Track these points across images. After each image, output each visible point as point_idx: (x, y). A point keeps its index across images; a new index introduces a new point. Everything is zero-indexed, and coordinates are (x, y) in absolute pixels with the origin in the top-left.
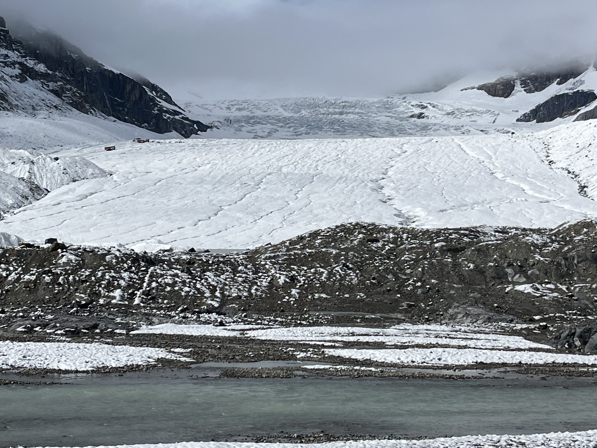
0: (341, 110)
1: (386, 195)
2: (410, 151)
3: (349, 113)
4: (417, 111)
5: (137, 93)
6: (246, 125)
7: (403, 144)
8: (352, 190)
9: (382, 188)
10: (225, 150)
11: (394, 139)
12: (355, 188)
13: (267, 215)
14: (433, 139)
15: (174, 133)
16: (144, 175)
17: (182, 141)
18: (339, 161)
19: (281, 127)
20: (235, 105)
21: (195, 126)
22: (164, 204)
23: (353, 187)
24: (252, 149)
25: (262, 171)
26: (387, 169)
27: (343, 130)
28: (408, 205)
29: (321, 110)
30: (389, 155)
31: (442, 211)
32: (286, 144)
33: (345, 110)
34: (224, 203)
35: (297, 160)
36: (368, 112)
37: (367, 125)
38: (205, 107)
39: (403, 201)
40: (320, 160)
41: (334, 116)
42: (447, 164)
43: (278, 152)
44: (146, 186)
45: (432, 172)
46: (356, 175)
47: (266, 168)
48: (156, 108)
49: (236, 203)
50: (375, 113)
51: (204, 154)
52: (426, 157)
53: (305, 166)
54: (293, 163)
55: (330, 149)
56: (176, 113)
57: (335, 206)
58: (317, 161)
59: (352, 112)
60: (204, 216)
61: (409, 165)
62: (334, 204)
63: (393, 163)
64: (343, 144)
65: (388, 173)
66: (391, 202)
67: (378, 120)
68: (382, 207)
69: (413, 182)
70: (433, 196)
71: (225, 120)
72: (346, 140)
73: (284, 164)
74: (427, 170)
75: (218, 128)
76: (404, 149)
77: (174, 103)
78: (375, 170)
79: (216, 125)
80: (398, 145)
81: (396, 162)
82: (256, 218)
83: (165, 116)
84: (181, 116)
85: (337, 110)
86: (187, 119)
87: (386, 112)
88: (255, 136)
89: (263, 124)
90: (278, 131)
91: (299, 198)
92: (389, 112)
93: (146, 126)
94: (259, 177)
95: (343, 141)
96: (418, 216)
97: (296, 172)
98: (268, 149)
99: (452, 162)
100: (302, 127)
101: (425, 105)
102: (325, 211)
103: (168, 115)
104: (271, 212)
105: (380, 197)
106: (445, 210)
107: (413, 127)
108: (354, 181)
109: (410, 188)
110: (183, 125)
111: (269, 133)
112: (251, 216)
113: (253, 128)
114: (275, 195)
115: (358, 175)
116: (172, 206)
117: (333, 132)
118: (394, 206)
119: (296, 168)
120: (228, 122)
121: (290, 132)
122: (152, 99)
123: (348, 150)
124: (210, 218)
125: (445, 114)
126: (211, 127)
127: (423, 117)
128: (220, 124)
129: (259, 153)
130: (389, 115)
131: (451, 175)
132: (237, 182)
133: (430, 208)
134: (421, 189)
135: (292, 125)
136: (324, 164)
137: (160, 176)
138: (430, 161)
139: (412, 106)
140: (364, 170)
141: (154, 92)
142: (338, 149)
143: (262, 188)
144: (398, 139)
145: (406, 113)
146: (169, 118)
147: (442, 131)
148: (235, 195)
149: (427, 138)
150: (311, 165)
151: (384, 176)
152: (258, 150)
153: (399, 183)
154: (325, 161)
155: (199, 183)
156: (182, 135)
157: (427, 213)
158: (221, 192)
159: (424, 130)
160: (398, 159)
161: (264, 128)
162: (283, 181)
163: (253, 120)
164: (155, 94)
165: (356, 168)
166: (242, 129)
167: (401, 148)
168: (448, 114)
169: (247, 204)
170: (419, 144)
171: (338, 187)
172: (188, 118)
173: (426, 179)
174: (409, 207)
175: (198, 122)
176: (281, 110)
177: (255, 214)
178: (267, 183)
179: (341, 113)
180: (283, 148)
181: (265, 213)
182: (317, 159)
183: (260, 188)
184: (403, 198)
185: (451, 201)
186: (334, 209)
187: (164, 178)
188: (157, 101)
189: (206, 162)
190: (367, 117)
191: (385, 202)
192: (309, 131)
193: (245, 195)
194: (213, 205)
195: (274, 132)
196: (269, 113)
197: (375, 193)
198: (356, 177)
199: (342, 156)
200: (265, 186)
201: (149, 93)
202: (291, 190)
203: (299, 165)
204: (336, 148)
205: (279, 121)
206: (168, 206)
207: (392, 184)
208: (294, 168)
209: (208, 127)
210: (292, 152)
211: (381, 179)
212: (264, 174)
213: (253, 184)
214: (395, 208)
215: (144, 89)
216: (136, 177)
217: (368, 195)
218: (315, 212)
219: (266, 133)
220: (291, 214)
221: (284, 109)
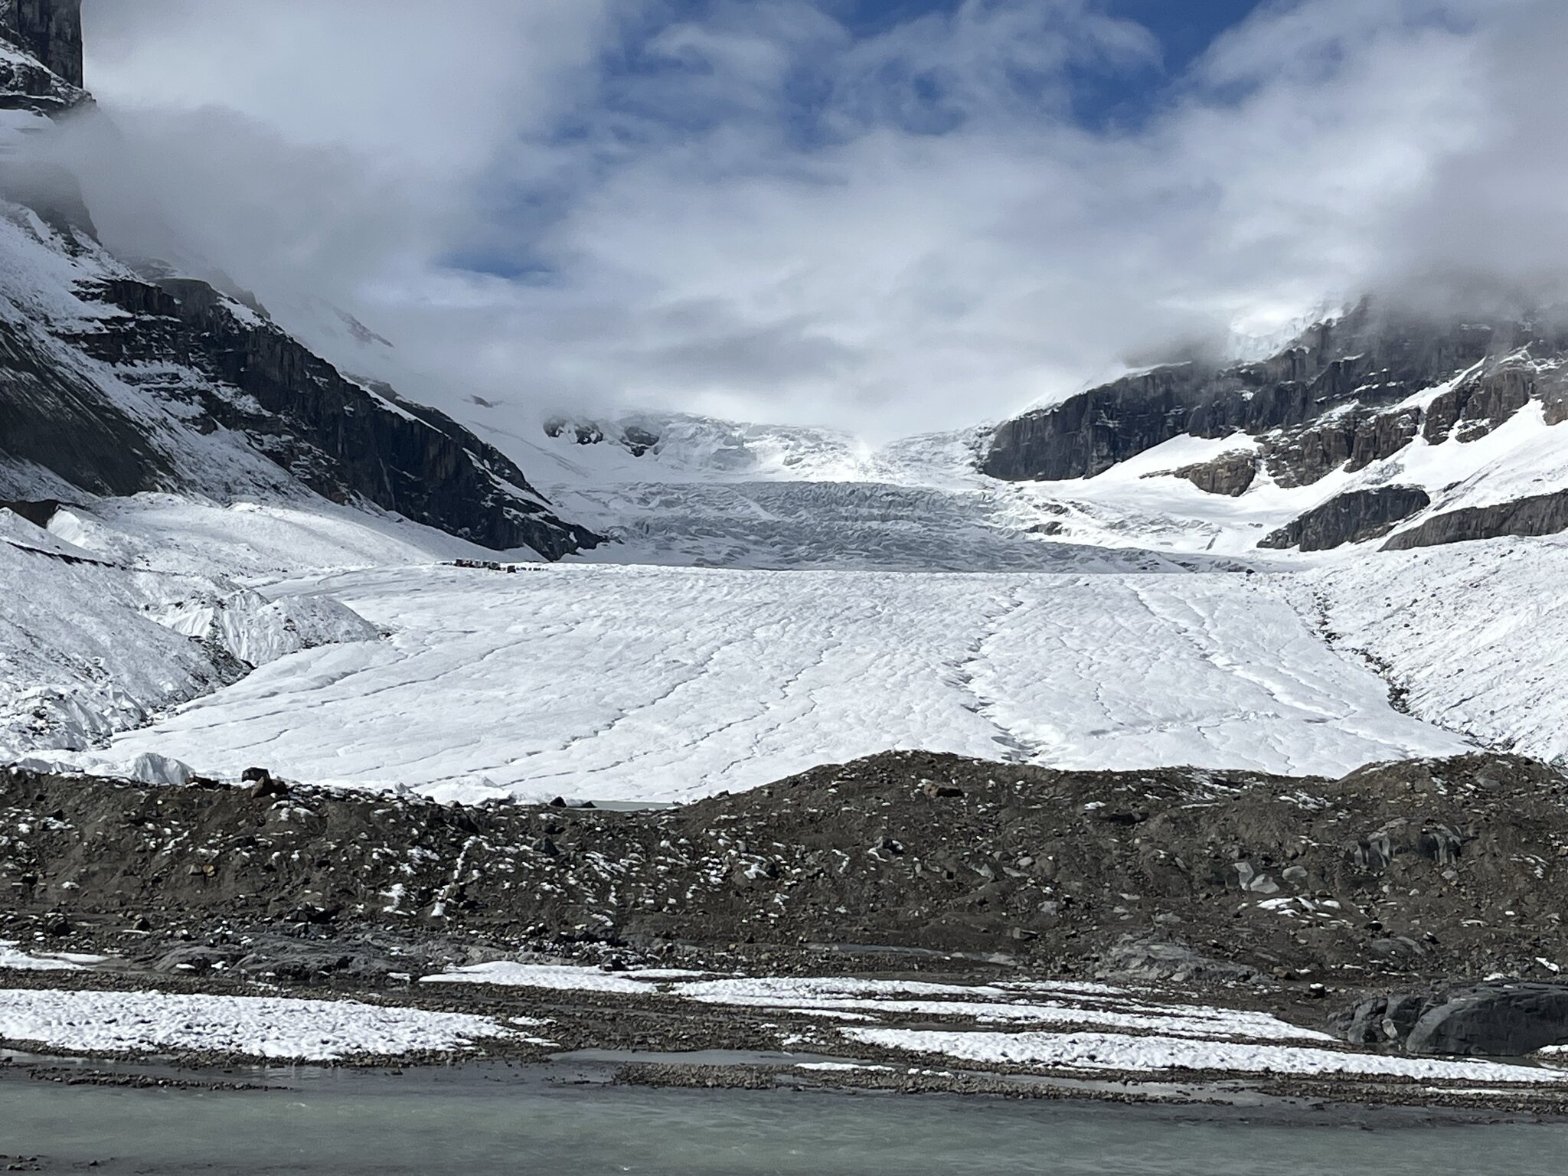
0: (883, 511)
1: (978, 695)
2: (1029, 603)
3: (901, 518)
4: (1047, 518)
5: (450, 463)
6: (680, 537)
7: (1014, 588)
8: (905, 682)
9: (968, 679)
10: (635, 588)
11: (995, 575)
12: (911, 677)
13: (720, 730)
14: (1078, 579)
15: (527, 549)
16: (459, 637)
17: (543, 566)
18: (878, 620)
19: (756, 543)
20: (659, 493)
21: (572, 536)
22: (502, 701)
23: (907, 677)
24: (692, 588)
25: (712, 635)
26: (979, 639)
27: (887, 553)
28: (1024, 717)
29: (842, 510)
30: (985, 609)
31: (1095, 733)
32: (765, 581)
33: (892, 512)
34: (629, 703)
35: (788, 614)
36: (942, 518)
37: (938, 545)
38: (594, 495)
39: (1012, 708)
40: (836, 615)
41: (868, 524)
42: (1109, 633)
43: (747, 597)
44: (461, 662)
45: (1076, 648)
46: (913, 650)
47: (720, 631)
48: (490, 496)
49: (653, 703)
50: (956, 521)
51: (588, 597)
52: (1063, 616)
53: (805, 629)
54: (779, 621)
55: (859, 593)
56: (532, 507)
57: (866, 715)
58: (831, 618)
59: (908, 516)
60: (585, 729)
61: (1027, 631)
62: (865, 710)
63: (992, 626)
64: (887, 584)
65: (982, 649)
66: (988, 710)
67: (963, 535)
68: (966, 721)
69: (1035, 669)
70: (1076, 701)
71: (637, 524)
72: (892, 574)
73: (761, 623)
74: (1065, 645)
75: (621, 542)
76: (1017, 597)
77: (528, 485)
78: (954, 640)
79: (616, 534)
80: (1003, 589)
81: (1000, 625)
82: (697, 737)
83: (508, 512)
84: (542, 514)
85: (875, 512)
86: (555, 520)
87: (980, 517)
88: (698, 560)
89: (716, 536)
90: (748, 551)
91: (790, 695)
92: (987, 519)
93: (466, 533)
94: (704, 648)
95: (888, 578)
96: (1044, 743)
97: (785, 639)
98: (725, 590)
99: (1118, 630)
100: (800, 545)
101: (1064, 506)
102: (845, 726)
103: (514, 512)
104: (729, 725)
105: (964, 699)
106: (1103, 732)
107: (1036, 551)
108: (909, 664)
109: (1028, 681)
110: (546, 534)
111: (728, 554)
112: (685, 732)
113: (695, 543)
114: (739, 687)
115: (918, 649)
116: (518, 705)
117: (867, 557)
118: (993, 720)
119: (785, 632)
120: (641, 528)
121: (773, 553)
122: (483, 477)
123: (896, 598)
124: (596, 733)
125: (1107, 527)
126: (606, 540)
127: (1059, 532)
128: (624, 534)
129: (706, 597)
130: (986, 524)
131: (1116, 656)
132: (657, 658)
133: (1070, 727)
134: (1052, 685)
135: (777, 539)
136: (845, 625)
137: (495, 640)
138: (1070, 626)
139: (1036, 506)
140: (929, 640)
141: (486, 462)
142: (875, 593)
143: (711, 672)
144: (1004, 576)
145: (1023, 521)
146: (516, 517)
147: (1098, 563)
148: (652, 685)
149: (1067, 577)
150: (816, 626)
151: (973, 655)
152: (704, 591)
153: (1004, 670)
154: (848, 618)
155: (575, 659)
156: (544, 554)
157: (1063, 735)
158: (622, 678)
159: (1061, 559)
160: (1003, 618)
161: (719, 544)
162: (757, 659)
163: (695, 527)
164: (488, 466)
165: (912, 635)
166: (673, 545)
167: (1011, 596)
168: (1112, 526)
169: (678, 706)
170: (1050, 589)
171: (874, 675)
172: (557, 518)
173: (1063, 663)
174: (1025, 723)
175: (579, 526)
176: (755, 507)
177: (694, 727)
178: (722, 662)
179: (884, 519)
180: (758, 587)
181: (717, 727)
182: (831, 612)
183: (706, 671)
184: (1013, 703)
185: (1115, 713)
186: (864, 721)
187: (500, 643)
188: (493, 480)
189: (593, 613)
190: (936, 528)
191: (974, 710)
192: (814, 553)
193: (674, 687)
194: (605, 706)
195: (739, 553)
196: (731, 513)
197: (952, 692)
198: (913, 655)
199: (883, 608)
200: (717, 669)
201: (477, 464)
202: (772, 679)
203: (792, 625)
204: (872, 591)
205: (752, 530)
206: (508, 704)
207: (989, 673)
208: (781, 633)
209: (600, 539)
210: (776, 597)
211: (965, 661)
212: (718, 643)
213: (691, 662)
214: (995, 725)
215: (466, 454)
216: (441, 641)
217: (938, 694)
218: (824, 727)
219: (722, 556)
220: (772, 729)
221: (762, 506)
